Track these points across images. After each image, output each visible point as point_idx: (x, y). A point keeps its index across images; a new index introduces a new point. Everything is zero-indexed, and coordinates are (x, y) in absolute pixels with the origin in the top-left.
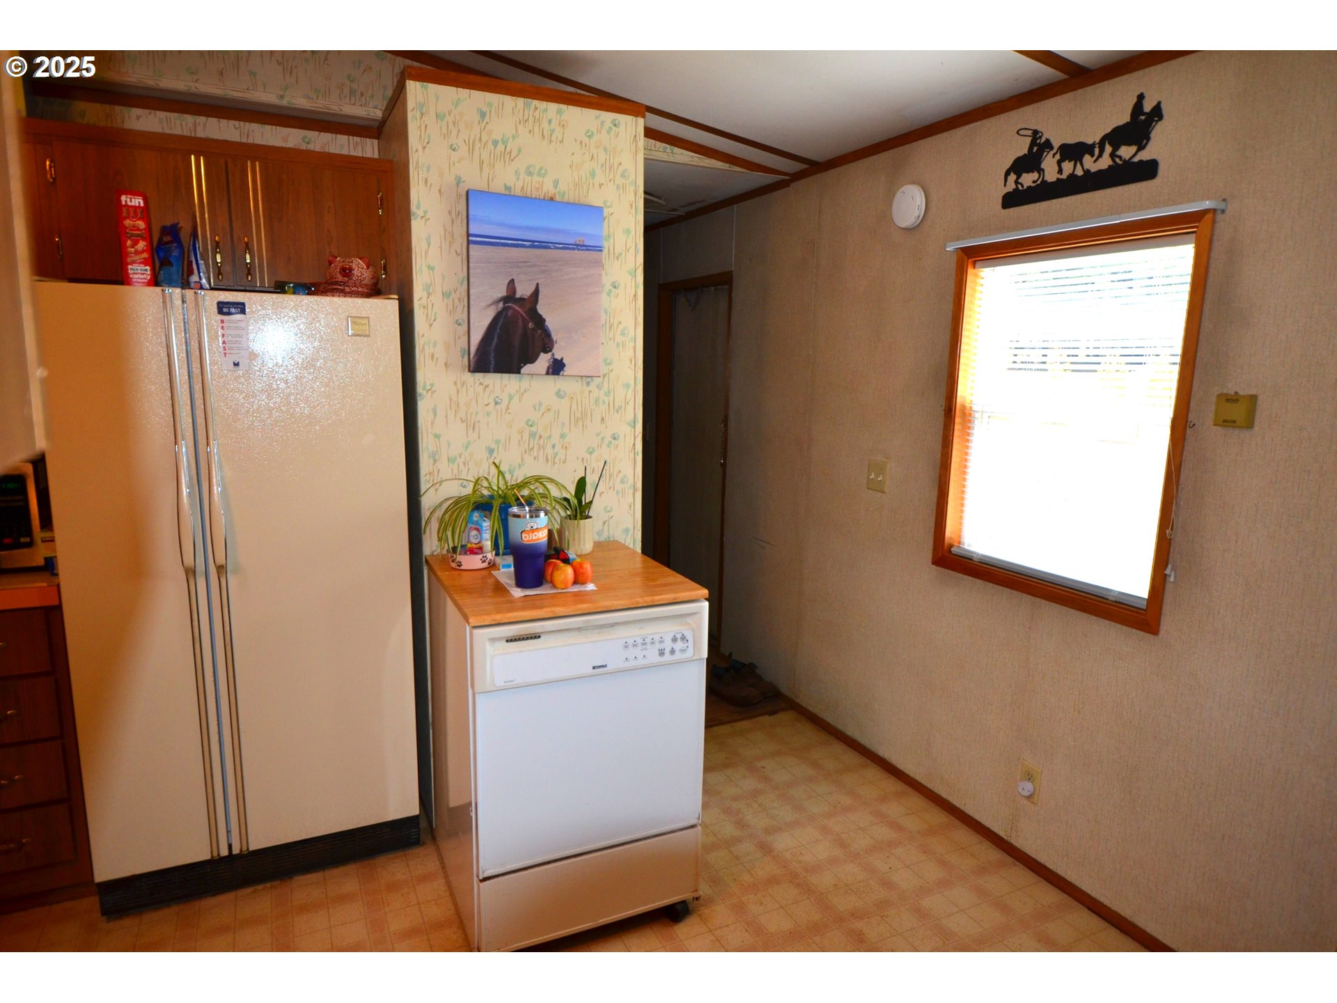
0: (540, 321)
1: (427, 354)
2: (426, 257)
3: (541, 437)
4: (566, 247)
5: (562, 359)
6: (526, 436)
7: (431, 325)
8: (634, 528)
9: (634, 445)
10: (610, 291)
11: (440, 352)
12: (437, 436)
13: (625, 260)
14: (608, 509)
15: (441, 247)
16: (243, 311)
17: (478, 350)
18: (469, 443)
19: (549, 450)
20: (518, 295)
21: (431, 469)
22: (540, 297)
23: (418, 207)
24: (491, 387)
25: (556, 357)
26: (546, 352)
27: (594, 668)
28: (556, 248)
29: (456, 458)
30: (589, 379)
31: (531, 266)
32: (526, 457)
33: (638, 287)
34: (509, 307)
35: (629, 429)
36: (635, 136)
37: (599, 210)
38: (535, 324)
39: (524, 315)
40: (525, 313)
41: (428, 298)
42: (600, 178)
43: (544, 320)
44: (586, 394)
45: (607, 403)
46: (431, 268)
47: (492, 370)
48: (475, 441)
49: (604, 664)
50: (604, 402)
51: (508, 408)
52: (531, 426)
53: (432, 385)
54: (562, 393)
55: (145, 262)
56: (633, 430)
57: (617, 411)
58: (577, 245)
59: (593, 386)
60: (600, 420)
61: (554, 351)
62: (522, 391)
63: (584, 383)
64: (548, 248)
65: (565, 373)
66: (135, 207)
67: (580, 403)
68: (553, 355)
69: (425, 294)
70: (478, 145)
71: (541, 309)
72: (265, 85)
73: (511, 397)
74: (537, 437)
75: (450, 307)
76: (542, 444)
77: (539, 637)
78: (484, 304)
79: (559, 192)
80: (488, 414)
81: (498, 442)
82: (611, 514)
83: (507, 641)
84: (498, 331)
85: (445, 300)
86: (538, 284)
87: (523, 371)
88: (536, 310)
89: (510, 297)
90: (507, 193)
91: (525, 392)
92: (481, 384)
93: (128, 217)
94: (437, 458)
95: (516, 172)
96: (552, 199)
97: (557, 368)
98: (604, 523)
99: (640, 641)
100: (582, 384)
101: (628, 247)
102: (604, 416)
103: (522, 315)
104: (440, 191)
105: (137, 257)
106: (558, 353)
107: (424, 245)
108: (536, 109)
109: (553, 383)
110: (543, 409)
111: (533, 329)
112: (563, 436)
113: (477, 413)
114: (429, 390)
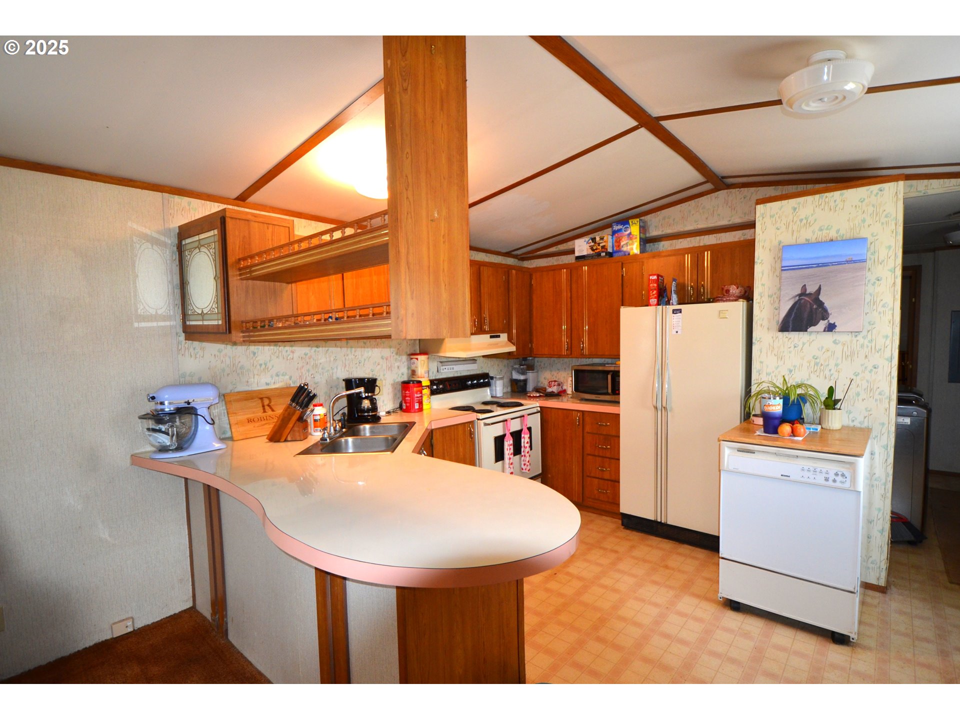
0: (821, 304)
1: (758, 324)
2: (761, 280)
3: (822, 365)
4: (839, 263)
5: (834, 323)
6: (812, 364)
7: (761, 311)
8: (889, 423)
9: (891, 372)
10: (875, 283)
11: (765, 323)
12: (761, 362)
13: (887, 263)
14: (868, 409)
15: (769, 275)
16: (681, 312)
17: (783, 321)
18: (778, 366)
19: (827, 372)
20: (808, 292)
21: (757, 378)
22: (821, 292)
23: (758, 259)
24: (792, 339)
25: (830, 322)
26: (823, 319)
27: (782, 475)
28: (833, 265)
29: (770, 373)
30: (857, 334)
31: (816, 277)
32: (812, 375)
33: (897, 277)
34: (802, 299)
35: (886, 363)
36: (897, 193)
37: (865, 239)
38: (818, 306)
39: (811, 302)
40: (812, 300)
41: (761, 298)
42: (869, 221)
43: (824, 303)
44: (855, 341)
45: (870, 347)
46: (763, 285)
47: (790, 329)
48: (782, 365)
49: (788, 475)
50: (867, 347)
51: (802, 349)
52: (816, 359)
53: (760, 339)
54: (837, 341)
55: (655, 298)
56: (890, 364)
57: (878, 352)
58: (847, 261)
59: (860, 337)
60: (864, 357)
61: (829, 319)
62: (811, 340)
63: (853, 336)
64: (829, 265)
65: (836, 331)
66: (654, 280)
67: (849, 347)
68: (829, 321)
69: (759, 297)
70: (791, 223)
71: (821, 298)
72: (723, 218)
73: (804, 344)
74: (820, 365)
75: (772, 302)
76: (822, 369)
77: (754, 453)
78: (787, 299)
79: (840, 236)
80: (790, 352)
81: (795, 366)
82: (870, 413)
83: (738, 451)
84: (795, 311)
85: (770, 299)
86: (820, 285)
87: (808, 330)
88: (819, 298)
89: (803, 293)
90: (807, 242)
91: (813, 341)
92: (787, 337)
93: (651, 283)
94: (761, 372)
95: (813, 232)
96: (832, 240)
97: (831, 328)
98: (865, 417)
99: (812, 469)
100: (852, 337)
101: (889, 256)
102: (867, 354)
103: (809, 302)
104: (770, 250)
105: (653, 297)
106: (832, 320)
107: (760, 275)
108: (826, 197)
109: (829, 336)
110: (824, 350)
111: (816, 309)
112: (837, 365)
113: (784, 352)
114: (758, 341)
